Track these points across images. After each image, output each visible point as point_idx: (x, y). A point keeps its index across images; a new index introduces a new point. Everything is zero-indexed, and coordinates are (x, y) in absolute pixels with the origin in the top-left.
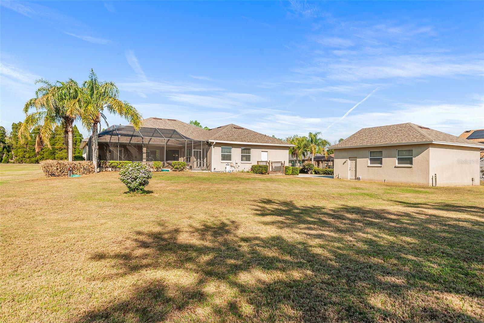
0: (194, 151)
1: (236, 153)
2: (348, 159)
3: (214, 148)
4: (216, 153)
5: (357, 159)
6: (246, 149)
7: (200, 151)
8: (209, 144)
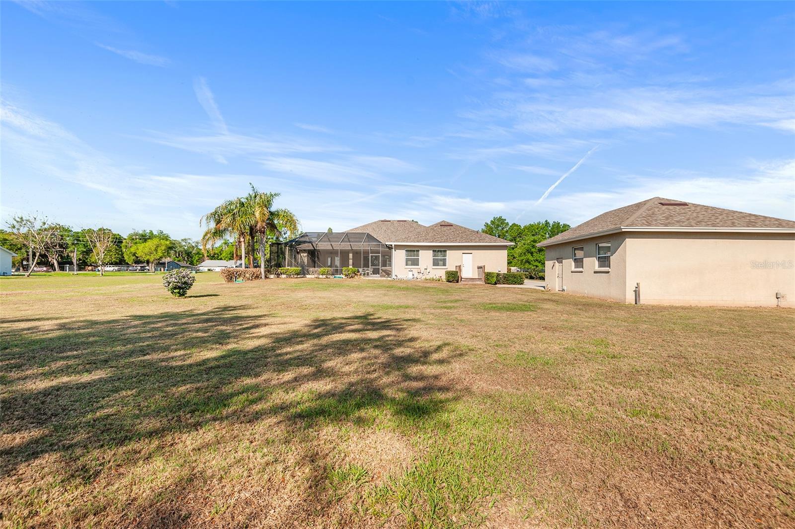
0: (371, 256)
1: (426, 257)
2: (556, 261)
3: (395, 251)
4: (399, 257)
5: (563, 261)
6: (440, 252)
7: (379, 256)
8: (390, 248)
